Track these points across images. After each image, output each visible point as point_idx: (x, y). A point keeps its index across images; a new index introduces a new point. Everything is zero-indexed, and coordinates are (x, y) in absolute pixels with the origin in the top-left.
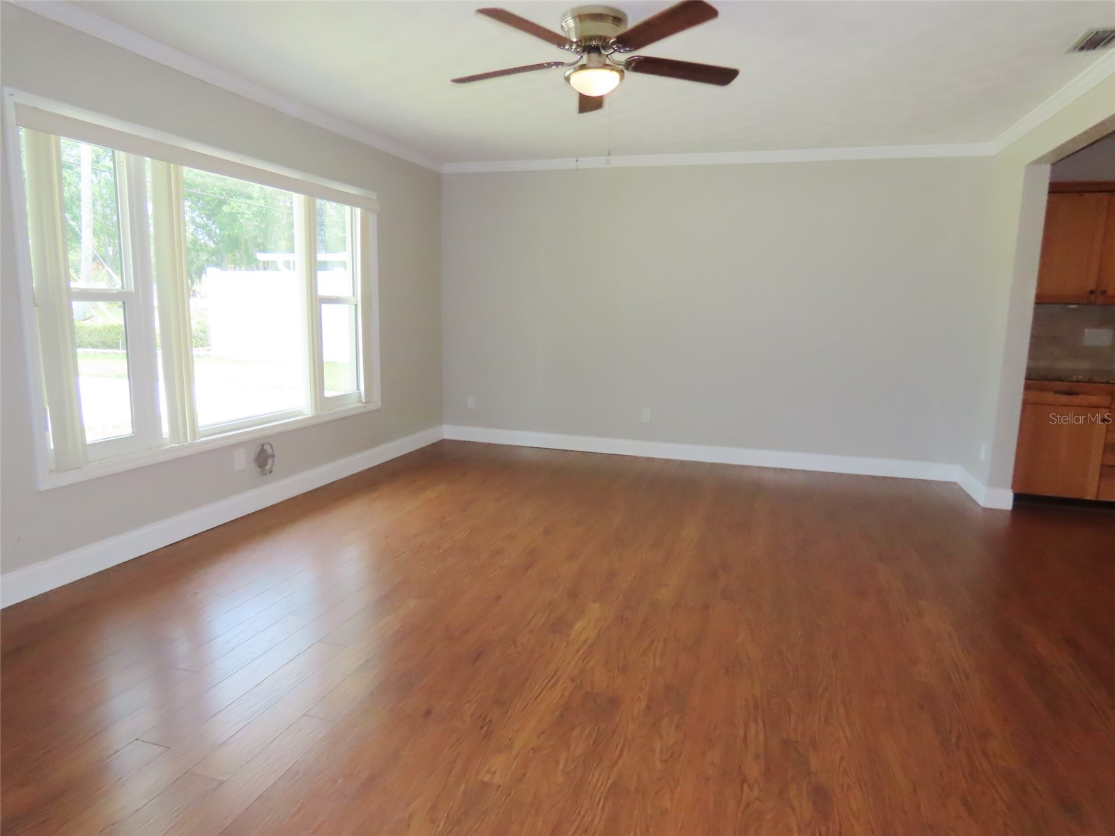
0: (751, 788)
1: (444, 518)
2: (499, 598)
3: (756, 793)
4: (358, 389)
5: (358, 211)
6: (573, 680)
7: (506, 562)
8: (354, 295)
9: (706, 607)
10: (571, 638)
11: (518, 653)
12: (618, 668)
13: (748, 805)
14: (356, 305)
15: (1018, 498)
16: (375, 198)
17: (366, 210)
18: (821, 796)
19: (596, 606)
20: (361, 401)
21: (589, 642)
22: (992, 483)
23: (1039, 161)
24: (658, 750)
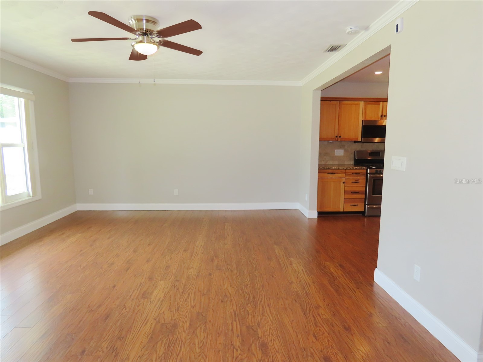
0: (237, 350)
1: (81, 251)
2: (114, 286)
3: (239, 352)
4: (27, 190)
5: (22, 100)
6: (155, 319)
7: (116, 268)
8: (22, 142)
9: (210, 274)
10: (152, 299)
11: (127, 312)
12: (175, 310)
13: (237, 358)
14: (24, 148)
15: (319, 213)
16: (32, 93)
17: (27, 100)
18: (264, 347)
19: (162, 282)
20: (30, 196)
21: (161, 299)
22: (310, 209)
23: (317, 89)
24: (197, 343)
